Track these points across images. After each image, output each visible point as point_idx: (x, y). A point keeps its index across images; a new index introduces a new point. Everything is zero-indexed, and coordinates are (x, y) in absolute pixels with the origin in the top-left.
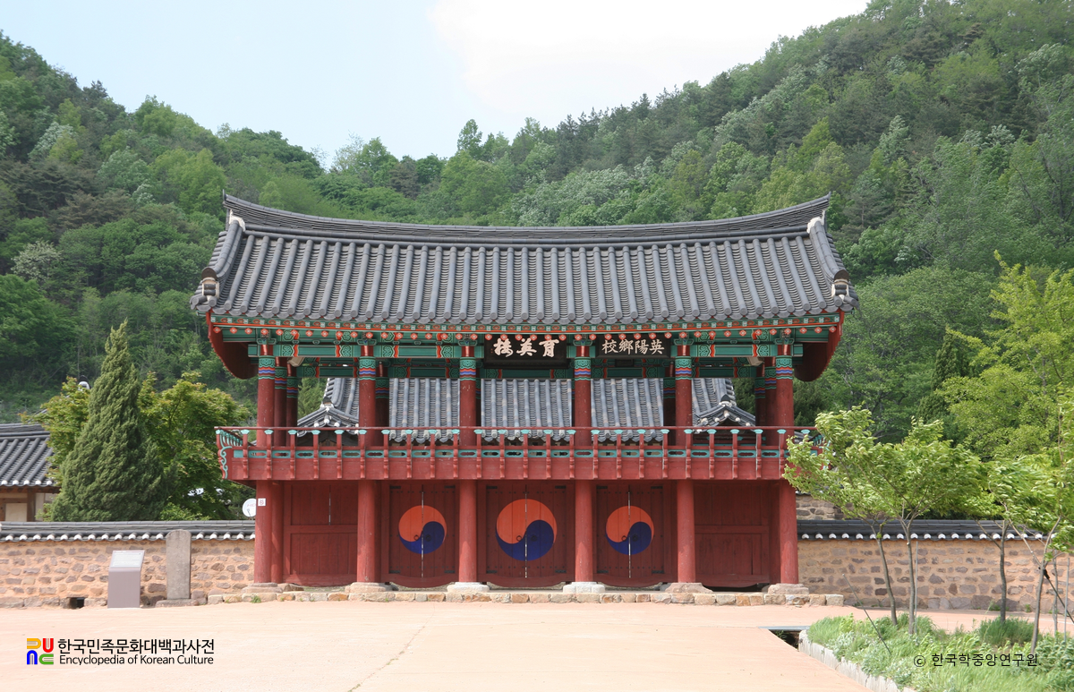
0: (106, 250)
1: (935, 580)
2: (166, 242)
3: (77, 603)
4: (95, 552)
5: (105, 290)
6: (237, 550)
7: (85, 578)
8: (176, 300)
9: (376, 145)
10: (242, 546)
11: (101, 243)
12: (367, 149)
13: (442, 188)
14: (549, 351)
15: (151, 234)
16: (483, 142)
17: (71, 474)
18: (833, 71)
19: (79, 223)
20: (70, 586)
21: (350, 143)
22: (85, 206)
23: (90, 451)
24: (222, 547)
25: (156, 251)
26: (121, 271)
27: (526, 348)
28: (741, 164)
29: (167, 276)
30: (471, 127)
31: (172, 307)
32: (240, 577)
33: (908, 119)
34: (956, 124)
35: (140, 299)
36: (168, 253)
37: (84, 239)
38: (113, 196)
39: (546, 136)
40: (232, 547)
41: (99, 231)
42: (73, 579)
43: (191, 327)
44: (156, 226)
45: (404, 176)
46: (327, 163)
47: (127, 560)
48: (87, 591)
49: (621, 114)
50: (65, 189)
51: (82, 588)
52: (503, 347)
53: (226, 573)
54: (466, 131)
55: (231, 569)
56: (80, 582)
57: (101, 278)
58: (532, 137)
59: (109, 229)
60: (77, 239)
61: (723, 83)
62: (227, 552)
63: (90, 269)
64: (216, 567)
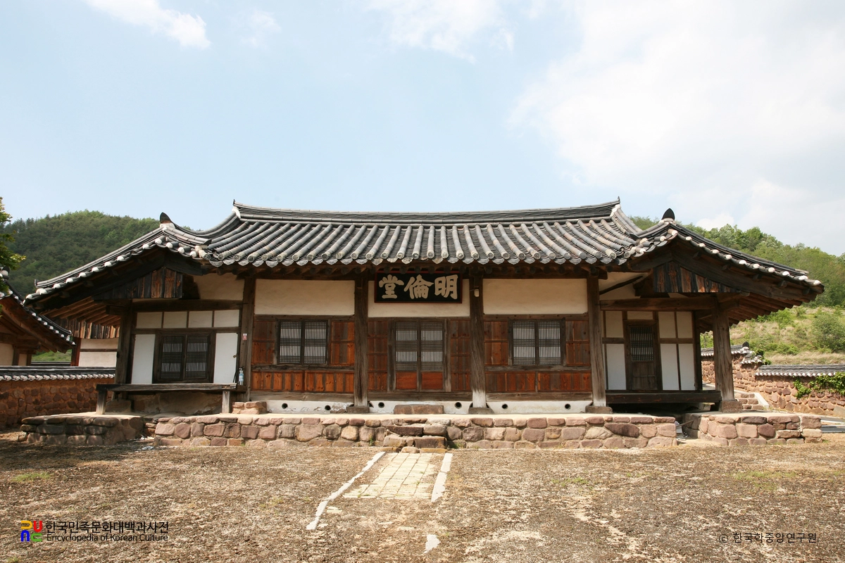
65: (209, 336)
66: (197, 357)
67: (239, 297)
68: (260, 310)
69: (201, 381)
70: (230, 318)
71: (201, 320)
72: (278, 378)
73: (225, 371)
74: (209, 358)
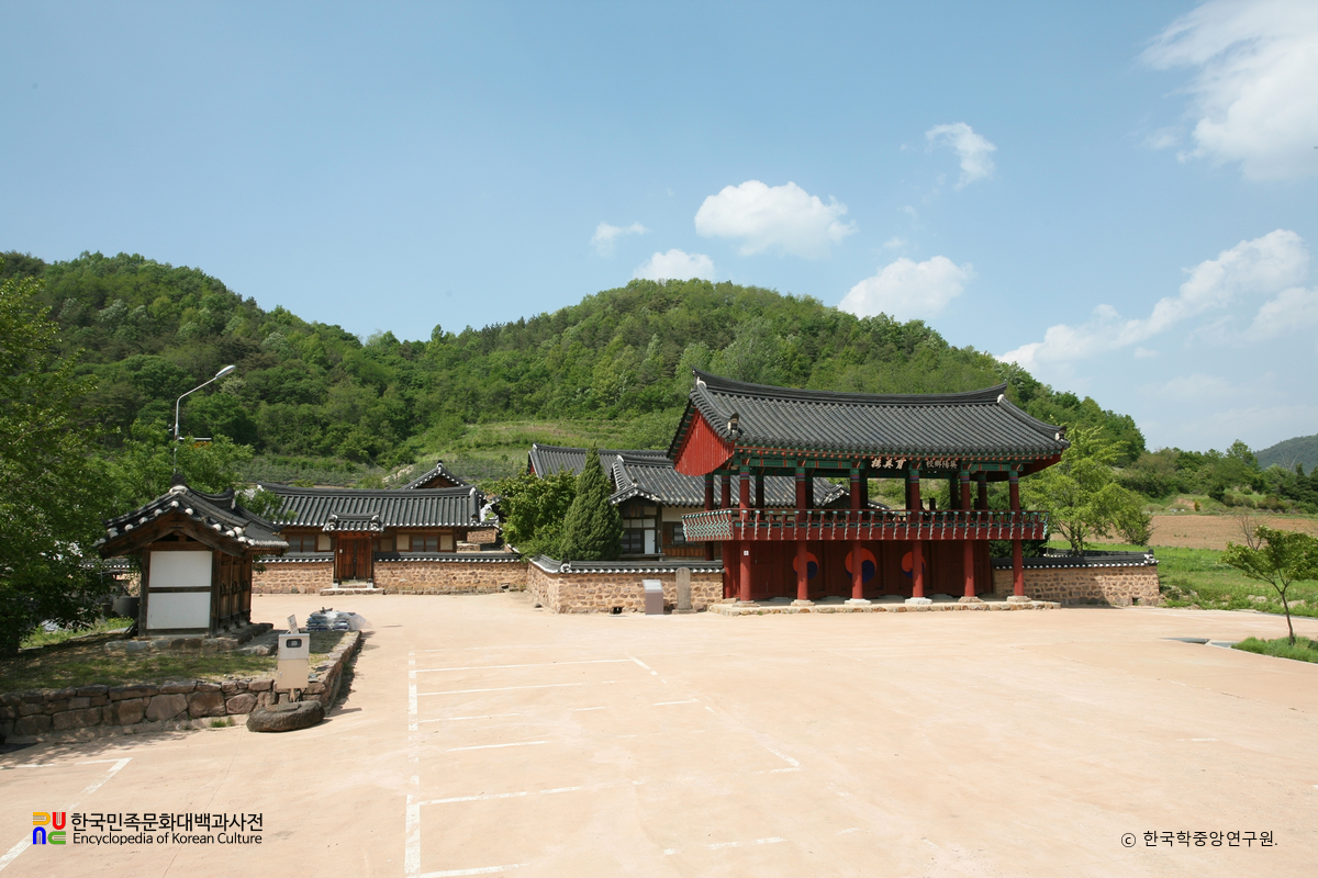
0: (270, 382)
1: (1062, 589)
2: (300, 379)
3: (617, 611)
4: (627, 580)
5: (270, 402)
6: (708, 579)
7: (622, 596)
8: (309, 408)
9: (390, 335)
10: (711, 577)
11: (267, 378)
12: (385, 336)
13: (426, 356)
14: (900, 466)
15: (292, 375)
16: (444, 334)
17: (576, 529)
18: (616, 311)
19: (254, 368)
20: (614, 600)
21: (376, 332)
22: (258, 360)
23: (587, 515)
24: (699, 577)
25: (295, 383)
26: (277, 393)
27: (889, 464)
28: (582, 352)
29: (302, 396)
30: (439, 328)
31: (306, 412)
32: (710, 595)
33: (660, 335)
34: (683, 340)
35: (290, 407)
36: (302, 384)
37: (259, 376)
38: (269, 354)
39: (476, 334)
40: (705, 577)
41: (266, 372)
42: (615, 596)
43: (316, 422)
44: (294, 370)
45: (406, 350)
46: (364, 342)
47: (652, 585)
48: (624, 603)
49: (510, 326)
50: (245, 350)
51: (621, 601)
52: (876, 463)
53: (702, 593)
54: (435, 330)
55: (705, 590)
56: (619, 598)
57: (268, 395)
58: (468, 334)
59: (270, 371)
60: (256, 376)
61: (563, 314)
62: (703, 580)
63: (261, 391)
64: (696, 589)
65: (642, 531)
66: (636, 541)
67: (655, 513)
68: (664, 520)
69: (639, 552)
70: (651, 523)
71: (637, 524)
72: (674, 551)
73: (650, 548)
74: (642, 541)
